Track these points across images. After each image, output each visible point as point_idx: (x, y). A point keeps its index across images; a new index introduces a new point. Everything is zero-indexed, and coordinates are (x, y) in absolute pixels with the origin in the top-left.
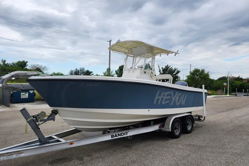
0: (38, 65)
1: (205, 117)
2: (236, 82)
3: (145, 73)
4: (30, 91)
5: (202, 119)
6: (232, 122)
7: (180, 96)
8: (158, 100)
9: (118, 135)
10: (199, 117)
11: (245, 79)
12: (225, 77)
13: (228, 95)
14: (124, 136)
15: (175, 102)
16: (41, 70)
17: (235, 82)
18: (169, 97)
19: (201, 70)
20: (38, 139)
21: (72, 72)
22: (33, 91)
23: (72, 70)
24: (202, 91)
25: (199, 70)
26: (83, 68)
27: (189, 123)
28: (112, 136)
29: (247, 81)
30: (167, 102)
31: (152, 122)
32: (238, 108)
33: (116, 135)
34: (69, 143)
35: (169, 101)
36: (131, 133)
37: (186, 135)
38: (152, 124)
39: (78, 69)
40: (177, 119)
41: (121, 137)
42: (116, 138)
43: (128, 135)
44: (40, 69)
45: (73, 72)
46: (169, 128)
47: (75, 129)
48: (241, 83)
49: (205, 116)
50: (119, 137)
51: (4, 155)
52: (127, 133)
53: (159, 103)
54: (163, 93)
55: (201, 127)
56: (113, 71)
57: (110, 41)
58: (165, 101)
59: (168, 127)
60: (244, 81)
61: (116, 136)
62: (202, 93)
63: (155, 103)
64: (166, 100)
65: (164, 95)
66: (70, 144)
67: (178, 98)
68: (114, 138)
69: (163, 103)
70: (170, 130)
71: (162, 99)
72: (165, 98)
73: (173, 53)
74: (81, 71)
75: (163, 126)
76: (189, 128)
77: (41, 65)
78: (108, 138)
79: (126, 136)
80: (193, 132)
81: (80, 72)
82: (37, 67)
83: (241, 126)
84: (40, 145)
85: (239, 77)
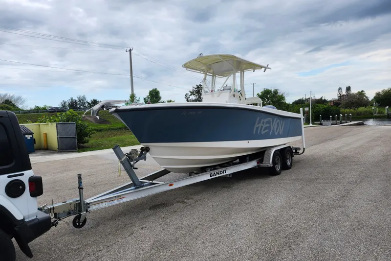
0: (6, 95)
1: (304, 149)
2: (319, 105)
3: (234, 96)
4: (26, 136)
5: (301, 152)
6: (332, 154)
7: (278, 124)
8: (257, 128)
9: (217, 173)
10: (296, 149)
11: (330, 101)
12: (303, 100)
13: (311, 125)
14: (223, 174)
15: (273, 131)
16: (13, 102)
17: (317, 106)
18: (268, 125)
19: (272, 91)
20: (132, 182)
21: (65, 103)
22: (31, 136)
23: (64, 101)
24: (299, 117)
25: (271, 91)
26: (84, 97)
27: (288, 157)
28: (211, 175)
29: (332, 104)
30: (265, 131)
31: (248, 158)
32: (331, 139)
33: (214, 173)
34: (169, 184)
35: (268, 130)
36: (230, 171)
37: (286, 171)
38: (247, 161)
39: (74, 99)
40: (277, 152)
41: (220, 175)
42: (215, 176)
43: (227, 173)
44: (11, 102)
45: (67, 104)
46: (269, 163)
47: (164, 169)
48: (325, 106)
49: (304, 147)
50: (218, 176)
51: (95, 203)
52: (225, 170)
53: (259, 132)
54: (262, 121)
55: (299, 161)
56: (139, 98)
57: (130, 51)
58: (264, 130)
59: (269, 161)
60: (329, 104)
61: (215, 175)
62: (300, 119)
63: (254, 133)
64: (266, 128)
65: (263, 123)
66: (169, 186)
67: (276, 125)
68: (213, 177)
69: (263, 133)
70: (272, 166)
71: (262, 127)
72: (265, 126)
73: (262, 68)
74: (80, 101)
75: (261, 161)
76: (289, 163)
77: (11, 95)
78: (206, 177)
79: (225, 174)
80: (292, 168)
81: (78, 103)
82: (5, 99)
83: (345, 157)
84: (136, 188)
85: (321, 99)
